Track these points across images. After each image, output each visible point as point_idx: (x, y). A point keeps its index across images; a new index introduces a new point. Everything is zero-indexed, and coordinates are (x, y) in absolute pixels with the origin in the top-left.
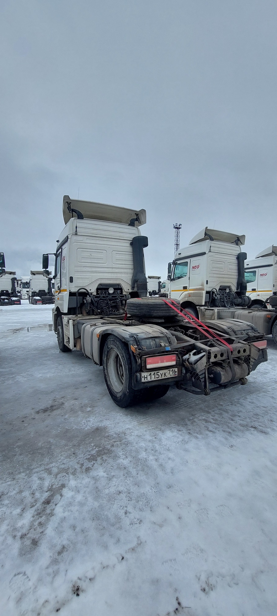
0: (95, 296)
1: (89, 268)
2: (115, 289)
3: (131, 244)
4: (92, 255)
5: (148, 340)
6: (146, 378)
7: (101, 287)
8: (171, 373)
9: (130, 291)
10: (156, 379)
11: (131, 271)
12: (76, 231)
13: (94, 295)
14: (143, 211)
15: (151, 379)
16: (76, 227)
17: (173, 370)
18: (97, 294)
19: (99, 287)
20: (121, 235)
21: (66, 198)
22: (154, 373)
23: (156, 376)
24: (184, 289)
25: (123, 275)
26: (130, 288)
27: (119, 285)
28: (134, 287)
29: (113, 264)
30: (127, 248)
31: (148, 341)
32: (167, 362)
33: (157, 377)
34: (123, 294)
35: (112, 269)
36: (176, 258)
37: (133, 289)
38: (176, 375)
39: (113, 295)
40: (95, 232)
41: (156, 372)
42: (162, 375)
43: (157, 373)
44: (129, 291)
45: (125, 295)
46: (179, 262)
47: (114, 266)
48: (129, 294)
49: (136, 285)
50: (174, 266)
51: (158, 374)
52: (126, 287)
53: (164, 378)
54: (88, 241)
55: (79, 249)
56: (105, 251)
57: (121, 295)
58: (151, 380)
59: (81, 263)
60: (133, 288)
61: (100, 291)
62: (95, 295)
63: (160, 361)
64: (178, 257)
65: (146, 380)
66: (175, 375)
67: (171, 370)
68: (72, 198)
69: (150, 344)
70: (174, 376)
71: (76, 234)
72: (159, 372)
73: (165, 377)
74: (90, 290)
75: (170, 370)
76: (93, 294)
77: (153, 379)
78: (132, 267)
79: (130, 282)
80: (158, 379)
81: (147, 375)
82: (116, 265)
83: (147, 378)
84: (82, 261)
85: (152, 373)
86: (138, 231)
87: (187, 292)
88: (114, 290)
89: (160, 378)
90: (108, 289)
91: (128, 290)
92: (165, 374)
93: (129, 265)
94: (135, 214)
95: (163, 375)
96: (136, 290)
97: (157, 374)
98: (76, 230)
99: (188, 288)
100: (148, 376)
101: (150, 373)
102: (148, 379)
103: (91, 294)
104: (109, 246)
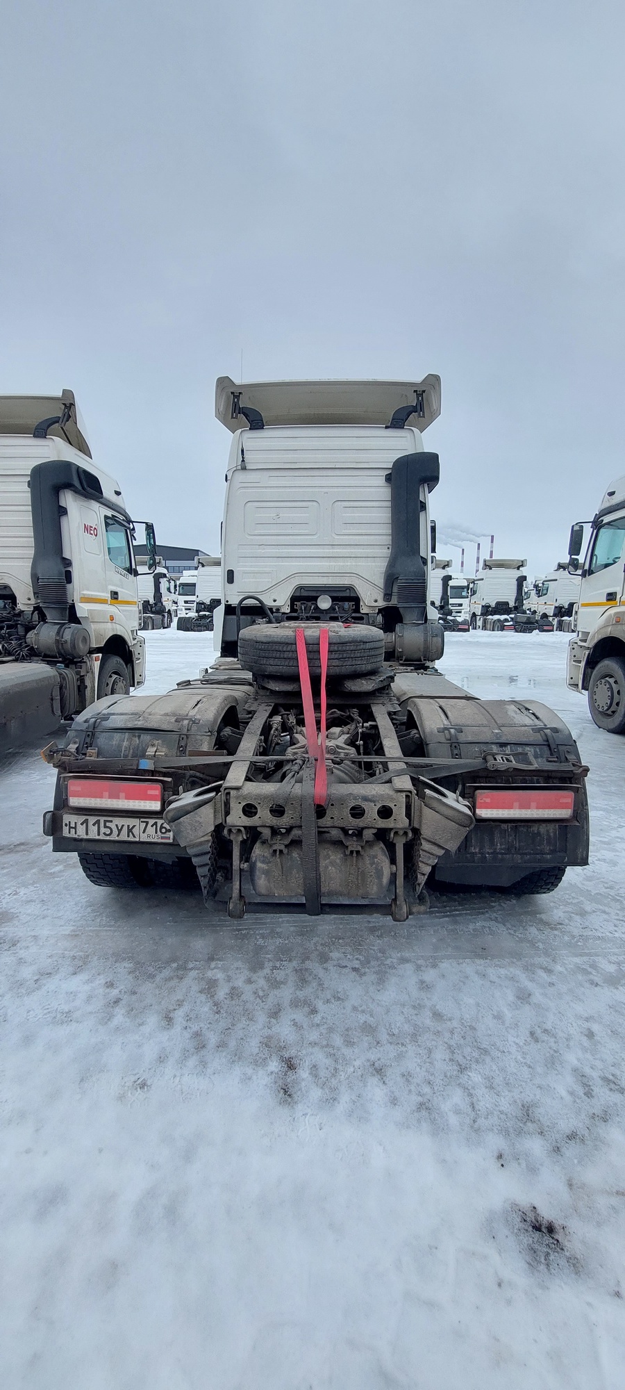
0: (286, 616)
1: (274, 549)
2: (334, 599)
3: (388, 478)
4: (280, 515)
5: (119, 734)
6: (72, 828)
7: (305, 594)
8: (151, 830)
9: (382, 603)
10: (102, 837)
11: (386, 552)
12: (243, 461)
13: (284, 613)
14: (433, 381)
15: (87, 834)
16: (243, 451)
17: (156, 823)
18: (293, 610)
19: (298, 594)
20: (363, 456)
21: (223, 383)
22: (98, 822)
23: (103, 830)
24: (608, 600)
25: (362, 563)
26: (380, 597)
27: (350, 588)
28: (391, 595)
29: (334, 535)
30: (378, 491)
31: (117, 736)
32: (128, 798)
33: (104, 833)
34: (362, 611)
35: (333, 548)
36: (603, 507)
37: (388, 600)
38: (169, 838)
39: (332, 615)
40: (290, 456)
41: (102, 819)
42: (120, 831)
43: (105, 821)
44: (376, 604)
45: (367, 614)
46: (607, 519)
47: (338, 539)
48: (377, 611)
49: (395, 589)
50: (595, 531)
51: (108, 824)
52: (369, 594)
53: (126, 838)
54: (274, 482)
55: (249, 504)
56: (315, 503)
57: (353, 615)
58: (88, 837)
59: (252, 537)
60: (388, 596)
61: (298, 603)
62: (287, 614)
63: (106, 794)
64: (607, 505)
65: (73, 835)
66: (162, 838)
67: (151, 821)
68: (237, 381)
69: (119, 746)
70: (160, 841)
71: (244, 468)
72: (111, 821)
73: (131, 839)
74: (275, 601)
75: (147, 823)
76: (282, 610)
77: (93, 834)
78: (387, 540)
79: (380, 582)
80: (108, 838)
81: (76, 823)
82: (342, 537)
83: (75, 828)
84: (256, 532)
85: (92, 820)
86: (413, 440)
87: (612, 611)
88: (332, 601)
89: (114, 837)
90: (315, 599)
91: (376, 601)
92: (130, 830)
93: (381, 537)
94: (415, 391)
95: (125, 830)
96: (394, 601)
97: (105, 824)
98: (243, 458)
99: (618, 597)
100: (79, 825)
101: (84, 818)
102: (78, 833)
103: (278, 610)
104: (326, 490)
